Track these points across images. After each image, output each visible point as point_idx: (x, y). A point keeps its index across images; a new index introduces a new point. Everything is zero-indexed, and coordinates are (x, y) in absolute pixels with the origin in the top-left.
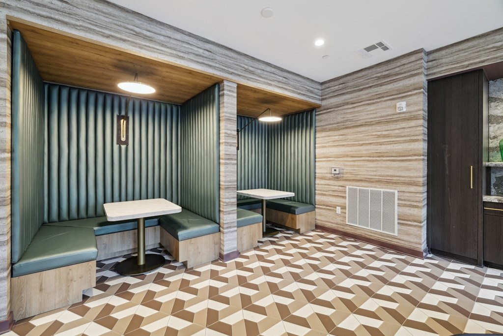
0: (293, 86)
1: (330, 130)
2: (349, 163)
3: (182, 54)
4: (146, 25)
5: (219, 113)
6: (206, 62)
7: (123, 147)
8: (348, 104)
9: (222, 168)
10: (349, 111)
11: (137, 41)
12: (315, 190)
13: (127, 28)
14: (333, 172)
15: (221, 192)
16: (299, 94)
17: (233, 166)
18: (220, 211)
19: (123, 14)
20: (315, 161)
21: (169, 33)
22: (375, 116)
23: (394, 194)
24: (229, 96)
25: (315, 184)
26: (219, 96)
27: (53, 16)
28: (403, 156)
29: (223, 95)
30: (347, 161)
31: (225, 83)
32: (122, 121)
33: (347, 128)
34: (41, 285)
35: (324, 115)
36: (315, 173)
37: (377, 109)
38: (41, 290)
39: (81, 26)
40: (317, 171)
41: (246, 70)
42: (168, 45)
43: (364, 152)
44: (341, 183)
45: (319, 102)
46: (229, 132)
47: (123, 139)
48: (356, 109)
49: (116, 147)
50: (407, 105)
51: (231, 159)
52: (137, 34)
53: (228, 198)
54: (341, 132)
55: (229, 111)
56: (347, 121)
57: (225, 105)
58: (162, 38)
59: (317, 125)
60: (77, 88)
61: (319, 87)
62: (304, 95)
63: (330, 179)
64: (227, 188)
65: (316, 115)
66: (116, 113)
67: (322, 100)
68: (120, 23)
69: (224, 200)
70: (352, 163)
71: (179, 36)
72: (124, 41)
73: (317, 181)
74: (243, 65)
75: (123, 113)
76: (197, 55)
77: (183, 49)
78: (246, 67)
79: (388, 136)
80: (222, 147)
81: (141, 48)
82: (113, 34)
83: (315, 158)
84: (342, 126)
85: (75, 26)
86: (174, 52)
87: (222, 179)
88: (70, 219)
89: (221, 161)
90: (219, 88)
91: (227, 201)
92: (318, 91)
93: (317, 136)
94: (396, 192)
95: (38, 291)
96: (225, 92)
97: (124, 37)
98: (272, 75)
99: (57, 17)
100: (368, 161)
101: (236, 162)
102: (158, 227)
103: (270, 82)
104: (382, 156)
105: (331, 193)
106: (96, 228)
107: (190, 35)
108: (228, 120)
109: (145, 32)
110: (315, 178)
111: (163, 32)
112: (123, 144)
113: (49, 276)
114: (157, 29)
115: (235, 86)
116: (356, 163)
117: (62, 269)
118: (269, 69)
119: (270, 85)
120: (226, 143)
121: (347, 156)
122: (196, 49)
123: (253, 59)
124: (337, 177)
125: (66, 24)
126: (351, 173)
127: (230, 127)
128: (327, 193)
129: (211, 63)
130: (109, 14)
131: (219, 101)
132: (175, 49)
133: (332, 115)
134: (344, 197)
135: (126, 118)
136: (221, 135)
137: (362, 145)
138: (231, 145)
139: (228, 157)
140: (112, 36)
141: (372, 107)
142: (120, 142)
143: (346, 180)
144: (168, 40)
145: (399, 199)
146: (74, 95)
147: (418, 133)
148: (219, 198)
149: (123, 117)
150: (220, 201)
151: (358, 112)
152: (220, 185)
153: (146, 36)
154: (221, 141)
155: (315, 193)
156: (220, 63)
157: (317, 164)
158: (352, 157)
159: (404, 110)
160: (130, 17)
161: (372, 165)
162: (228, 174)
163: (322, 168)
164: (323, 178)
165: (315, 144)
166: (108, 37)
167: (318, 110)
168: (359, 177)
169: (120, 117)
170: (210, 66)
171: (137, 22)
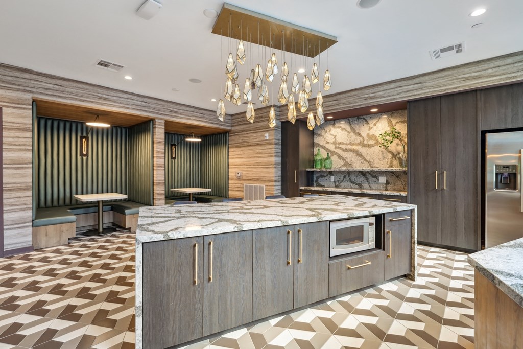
0: (208, 119)
1: (236, 147)
2: (245, 169)
3: (127, 106)
4: (105, 92)
5: (153, 138)
6: (143, 109)
7: (85, 158)
8: (244, 131)
9: (155, 172)
10: (245, 136)
11: (100, 102)
12: (228, 187)
13: (94, 95)
14: (238, 175)
15: (155, 187)
16: (213, 123)
17: (162, 171)
18: (153, 198)
19: (92, 88)
20: (228, 168)
21: (119, 94)
22: (256, 140)
23: (263, 187)
24: (159, 128)
25: (228, 183)
26: (153, 128)
27: (54, 94)
28: (267, 165)
29: (155, 127)
30: (244, 168)
31: (156, 120)
32: (84, 140)
33: (244, 146)
34: (46, 233)
35: (233, 137)
36: (228, 176)
37: (257, 136)
38: (46, 235)
39: (68, 97)
40: (230, 174)
41: (172, 111)
42: (119, 101)
43: (252, 162)
44: (241, 182)
45: (229, 128)
46: (159, 150)
47: (85, 152)
48: (248, 135)
49: (79, 158)
50: (269, 136)
51: (161, 167)
52: (100, 98)
53: (159, 190)
54: (242, 149)
55: (160, 137)
56: (244, 142)
57: (156, 134)
58: (115, 98)
59: (229, 143)
60: (51, 119)
61: (230, 118)
62: (217, 124)
63: (236, 180)
64: (158, 184)
65: (228, 136)
66: (79, 135)
67: (232, 126)
68: (89, 93)
69: (156, 192)
70: (246, 169)
71: (125, 96)
72: (92, 102)
73: (230, 182)
74: (169, 108)
75: (85, 134)
76: (137, 105)
77: (128, 103)
78: (171, 109)
79: (261, 153)
80: (155, 159)
81: (102, 105)
82: (86, 99)
83: (228, 166)
84: (242, 145)
85: (65, 98)
86: (122, 105)
87: (155, 179)
88: (46, 206)
89: (154, 168)
90: (153, 123)
91: (158, 192)
92: (229, 120)
93: (230, 150)
94: (264, 186)
95: (45, 235)
96: (156, 126)
97: (92, 100)
98: (191, 113)
99: (56, 94)
100: (254, 168)
101: (164, 168)
102: (111, 212)
103: (190, 117)
104: (259, 165)
105: (237, 189)
106: (69, 211)
107: (132, 94)
108: (159, 143)
109: (105, 96)
110: (228, 179)
111: (116, 95)
112: (84, 156)
113: (51, 228)
114: (112, 93)
115: (164, 122)
116: (248, 169)
117: (57, 225)
118: (188, 109)
119: (190, 119)
120: (158, 157)
121: (244, 164)
122: (136, 102)
123: (177, 104)
124: (239, 178)
125: (61, 97)
126: (246, 176)
127: (160, 148)
128: (234, 189)
129: (146, 110)
130: (84, 89)
131: (153, 131)
132: (123, 104)
133: (237, 137)
134: (243, 191)
135: (87, 138)
136: (154, 152)
137: (251, 158)
138: (160, 158)
139: (158, 165)
140: (86, 100)
141: (255, 135)
142: (82, 155)
143: (244, 180)
144: (118, 98)
145: (266, 190)
146: (49, 123)
147: (272, 152)
148: (153, 190)
149: (85, 137)
150: (153, 192)
151: (249, 137)
152: (153, 182)
153: (105, 98)
154: (154, 156)
155: (228, 190)
156: (154, 108)
157: (229, 170)
158: (247, 165)
159: (268, 138)
160: (95, 89)
161: (255, 170)
162: (159, 176)
163: (232, 173)
164: (232, 179)
165: (228, 156)
166: (83, 101)
167: (230, 133)
168: (249, 178)
169: (82, 138)
170: (146, 111)
171: (100, 91)
